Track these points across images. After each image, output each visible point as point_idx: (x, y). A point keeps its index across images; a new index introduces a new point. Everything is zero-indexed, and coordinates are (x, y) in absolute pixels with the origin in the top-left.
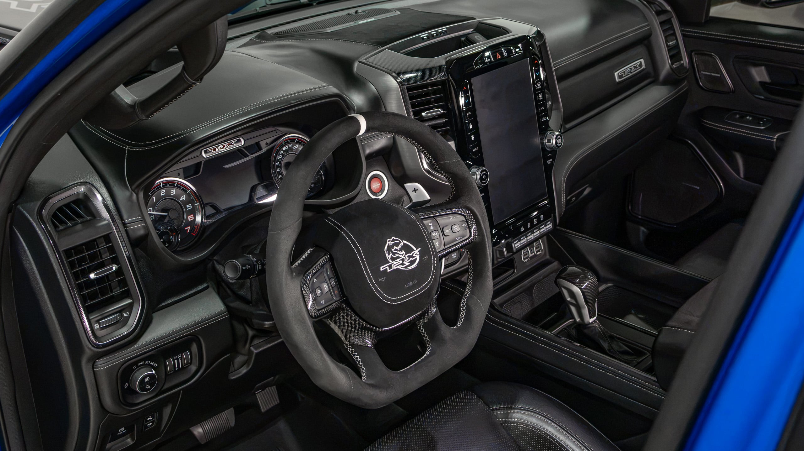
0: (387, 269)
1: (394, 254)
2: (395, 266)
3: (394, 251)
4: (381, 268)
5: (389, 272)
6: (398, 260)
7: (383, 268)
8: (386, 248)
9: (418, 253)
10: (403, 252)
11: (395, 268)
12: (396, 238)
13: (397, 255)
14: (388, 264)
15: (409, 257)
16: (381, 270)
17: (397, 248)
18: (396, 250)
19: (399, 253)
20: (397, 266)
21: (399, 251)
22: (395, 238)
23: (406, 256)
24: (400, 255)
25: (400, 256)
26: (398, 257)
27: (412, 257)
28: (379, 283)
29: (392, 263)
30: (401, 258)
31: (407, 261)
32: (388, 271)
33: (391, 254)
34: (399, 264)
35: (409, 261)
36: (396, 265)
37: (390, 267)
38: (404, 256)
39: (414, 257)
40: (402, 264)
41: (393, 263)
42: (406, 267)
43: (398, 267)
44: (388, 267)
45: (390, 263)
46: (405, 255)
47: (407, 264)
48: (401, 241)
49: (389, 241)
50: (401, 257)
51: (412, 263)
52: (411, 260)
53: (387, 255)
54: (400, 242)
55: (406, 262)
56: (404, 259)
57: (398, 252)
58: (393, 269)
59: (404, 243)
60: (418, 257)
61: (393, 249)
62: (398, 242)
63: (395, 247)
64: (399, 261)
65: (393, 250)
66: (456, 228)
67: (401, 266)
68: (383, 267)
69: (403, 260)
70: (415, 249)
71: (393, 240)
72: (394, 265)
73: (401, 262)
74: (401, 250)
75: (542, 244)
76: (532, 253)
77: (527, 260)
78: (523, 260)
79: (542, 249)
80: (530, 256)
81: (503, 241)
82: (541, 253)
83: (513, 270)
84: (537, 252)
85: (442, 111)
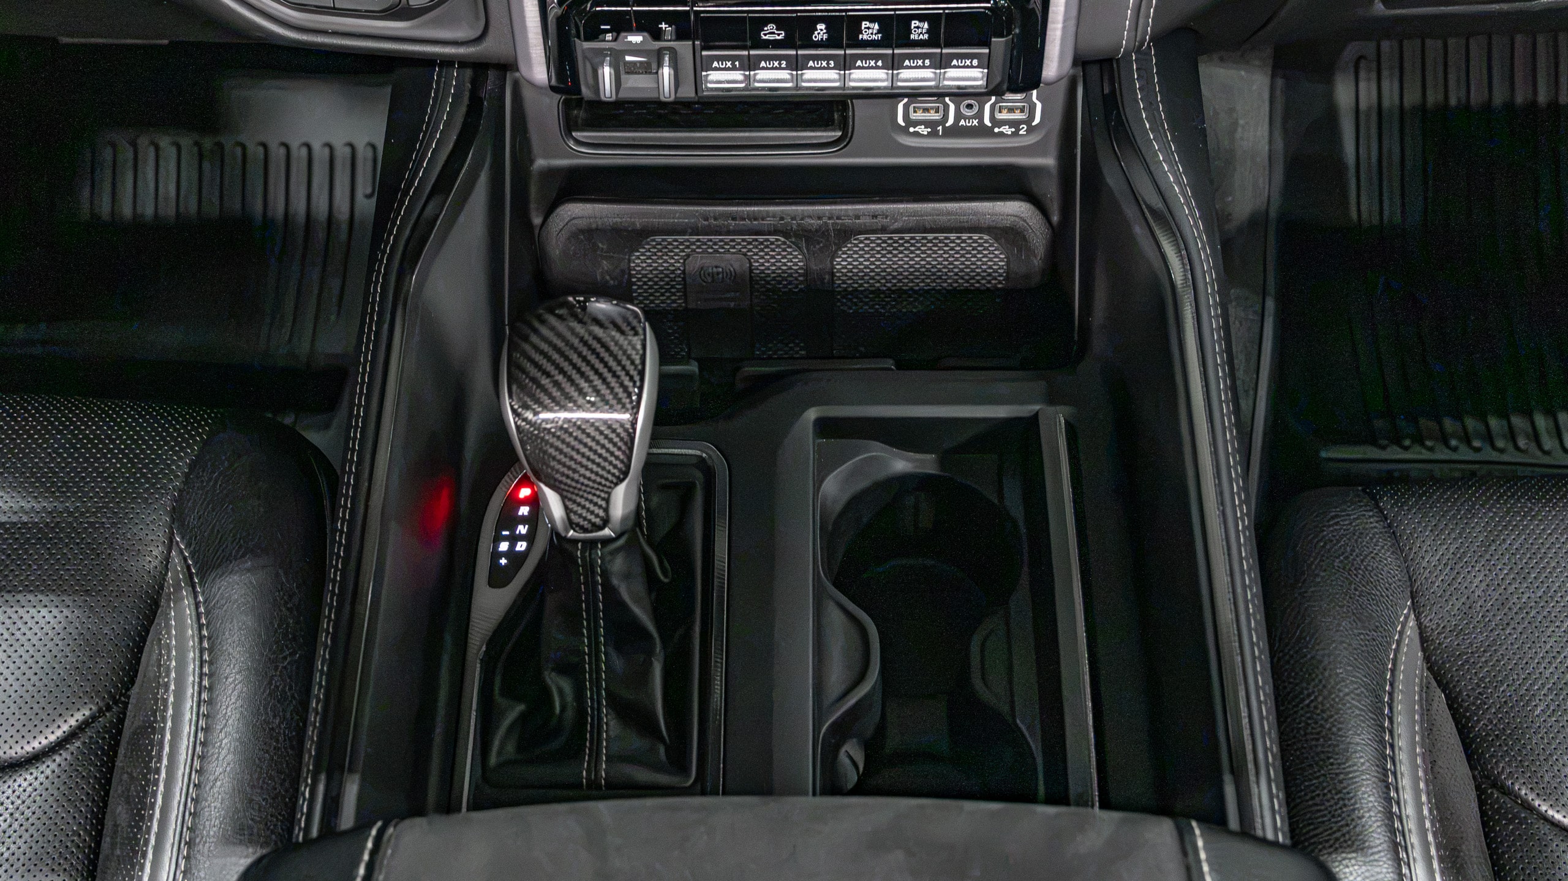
75: (1039, 106)
76: (965, 118)
77: (929, 130)
78: (903, 124)
79: (1034, 124)
80: (951, 121)
81: (636, 39)
82: (1021, 132)
83: (840, 134)
84: (996, 123)
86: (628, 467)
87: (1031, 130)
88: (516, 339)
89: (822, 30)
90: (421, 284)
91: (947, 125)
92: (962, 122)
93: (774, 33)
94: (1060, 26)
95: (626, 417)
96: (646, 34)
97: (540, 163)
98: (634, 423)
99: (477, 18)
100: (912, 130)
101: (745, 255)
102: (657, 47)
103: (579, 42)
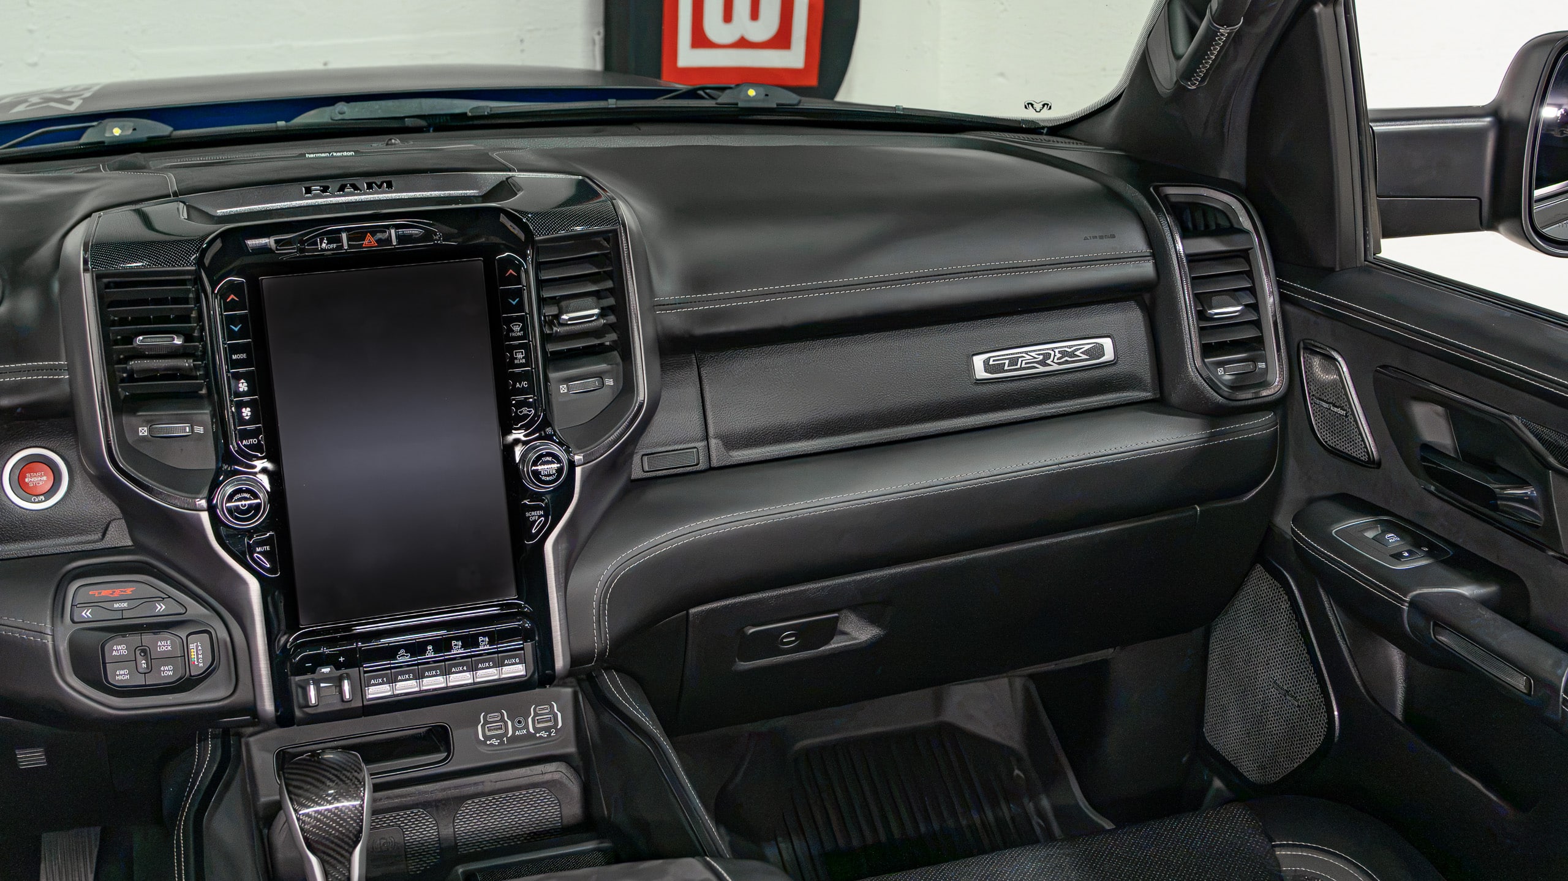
75: (559, 715)
76: (519, 729)
77: (499, 741)
78: (483, 739)
79: (558, 727)
80: (510, 733)
81: (326, 670)
82: (552, 735)
83: (446, 754)
84: (537, 730)
85: (178, 341)
86: (361, 827)
87: (557, 731)
88: (287, 781)
89: (430, 650)
90: (210, 820)
91: (509, 736)
92: (517, 733)
93: (404, 655)
94: (559, 633)
95: (357, 803)
96: (332, 666)
97: (263, 800)
98: (362, 806)
99: (230, 679)
100: (488, 742)
101: (400, 827)
102: (338, 675)
103: (292, 677)
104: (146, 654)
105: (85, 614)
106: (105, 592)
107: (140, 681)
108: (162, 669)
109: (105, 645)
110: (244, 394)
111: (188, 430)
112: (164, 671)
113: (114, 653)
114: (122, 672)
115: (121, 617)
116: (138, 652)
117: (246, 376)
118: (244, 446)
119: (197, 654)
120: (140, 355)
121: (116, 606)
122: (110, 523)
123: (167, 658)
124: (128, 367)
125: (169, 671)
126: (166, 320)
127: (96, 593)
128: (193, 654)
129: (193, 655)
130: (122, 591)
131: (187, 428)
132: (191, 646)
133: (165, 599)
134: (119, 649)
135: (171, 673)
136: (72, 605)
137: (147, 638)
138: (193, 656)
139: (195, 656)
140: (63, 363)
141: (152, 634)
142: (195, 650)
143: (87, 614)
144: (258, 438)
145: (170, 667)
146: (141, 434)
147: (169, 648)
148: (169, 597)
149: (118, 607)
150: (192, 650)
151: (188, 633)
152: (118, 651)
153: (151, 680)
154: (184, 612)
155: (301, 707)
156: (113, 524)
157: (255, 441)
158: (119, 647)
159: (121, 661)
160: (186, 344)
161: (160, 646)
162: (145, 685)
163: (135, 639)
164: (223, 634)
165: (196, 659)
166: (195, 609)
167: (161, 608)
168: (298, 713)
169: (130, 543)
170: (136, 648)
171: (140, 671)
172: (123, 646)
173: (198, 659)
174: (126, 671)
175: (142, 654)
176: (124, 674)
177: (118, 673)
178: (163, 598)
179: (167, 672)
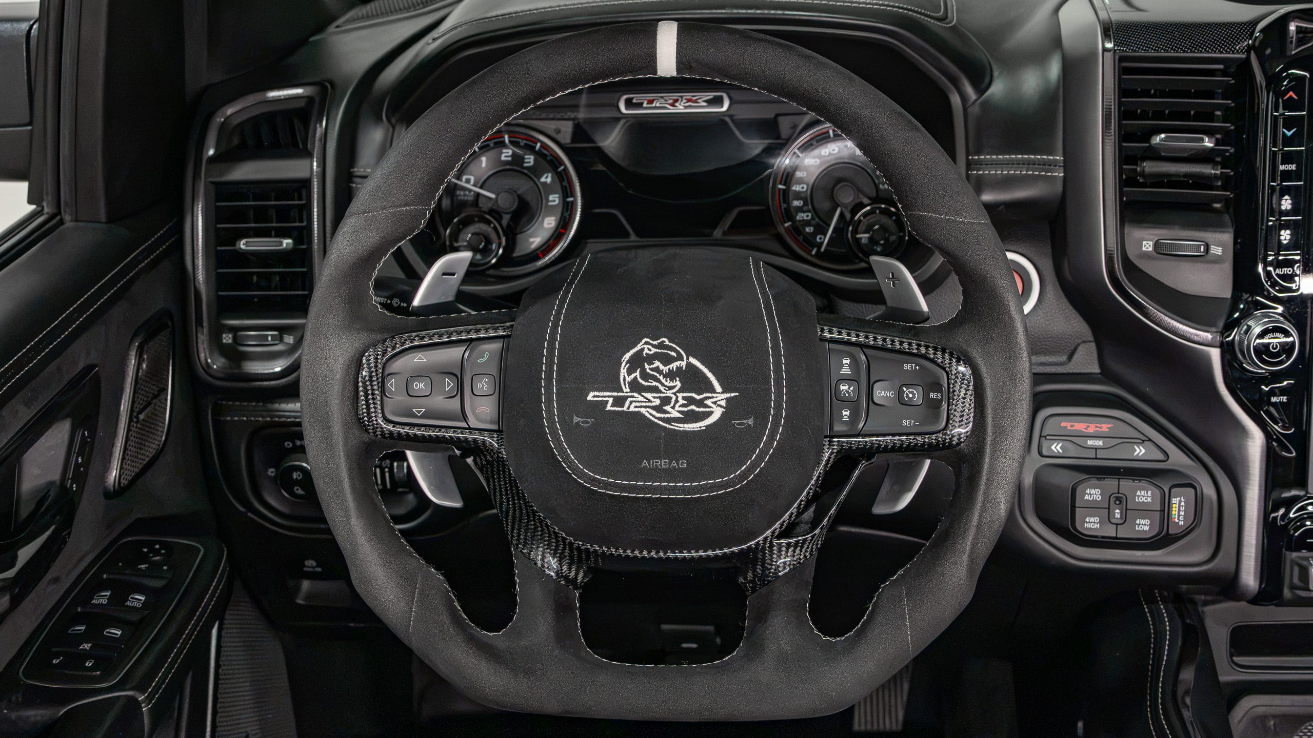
0: (607, 401)
1: (646, 377)
2: (634, 404)
3: (648, 371)
4: (592, 394)
5: (609, 411)
6: (649, 396)
7: (594, 396)
8: (627, 356)
9: (723, 403)
10: (678, 384)
11: (632, 409)
12: (670, 344)
13: (654, 383)
14: (615, 394)
15: (691, 401)
16: (590, 398)
17: (661, 367)
18: (657, 369)
19: (663, 381)
20: (641, 407)
21: (665, 376)
22: (667, 342)
23: (680, 395)
24: (663, 385)
25: (662, 388)
26: (655, 390)
27: (700, 403)
28: (569, 429)
29: (630, 394)
30: (662, 395)
31: (677, 408)
32: (609, 408)
33: (637, 374)
34: (649, 404)
35: (685, 409)
36: (638, 404)
37: (619, 401)
38: (675, 394)
39: (707, 406)
40: (658, 409)
41: (633, 397)
42: (668, 421)
43: (643, 410)
44: (611, 400)
45: (623, 392)
46: (679, 391)
47: (674, 414)
48: (685, 357)
49: (646, 343)
50: (661, 392)
51: (690, 417)
52: (692, 411)
53: (623, 371)
54: (680, 358)
55: (673, 408)
56: (670, 398)
57: (661, 378)
58: (625, 409)
59: (689, 364)
60: (717, 413)
61: (649, 364)
62: (674, 354)
63: (657, 364)
64: (652, 399)
65: (647, 366)
66: (911, 396)
67: (654, 413)
68: (597, 393)
69: (666, 401)
70: (718, 388)
71: (661, 346)
72: (631, 402)
73: (658, 402)
74: (671, 375)
85: (1208, 143)
99: (1211, 541)
103: (1288, 553)
104: (1121, 502)
105: (1055, 448)
106: (1079, 426)
107: (1110, 532)
108: (1138, 522)
109: (1078, 486)
110: (1287, 213)
111: (1202, 250)
112: (1140, 524)
113: (1087, 497)
114: (1092, 519)
115: (1094, 457)
116: (1112, 500)
117: (1293, 192)
118: (1277, 275)
119: (1179, 510)
120: (1155, 155)
121: (1090, 442)
122: (1078, 345)
123: (1143, 511)
124: (1138, 169)
125: (1145, 525)
126: (1185, 116)
127: (1068, 425)
128: (1174, 509)
129: (1175, 511)
130: (1097, 427)
131: (1202, 247)
132: (1175, 501)
133: (1145, 442)
134: (1093, 494)
135: (1147, 528)
136: (1041, 436)
137: (1126, 485)
138: (1173, 513)
139: (1177, 513)
140: (1058, 158)
141: (1132, 481)
142: (1177, 506)
143: (1056, 448)
144: (1293, 268)
145: (1147, 522)
146: (1144, 249)
147: (1149, 500)
148: (1150, 440)
149: (1093, 445)
150: (1174, 505)
151: (1170, 486)
152: (1091, 495)
153: (1123, 533)
154: (1165, 459)
155: (1293, 587)
156: (1080, 348)
157: (1290, 271)
158: (1093, 491)
159: (1093, 507)
160: (1217, 147)
161: (1139, 496)
162: (1116, 538)
163: (1111, 483)
164: (1209, 490)
165: (1176, 516)
166: (1178, 458)
167: (1140, 451)
168: (1287, 593)
169: (1098, 371)
170: (1110, 496)
171: (1113, 521)
172: (1098, 491)
173: (1179, 515)
174: (1097, 519)
175: (1117, 502)
176: (1094, 522)
177: (1087, 520)
178: (1143, 441)
179: (1143, 526)
